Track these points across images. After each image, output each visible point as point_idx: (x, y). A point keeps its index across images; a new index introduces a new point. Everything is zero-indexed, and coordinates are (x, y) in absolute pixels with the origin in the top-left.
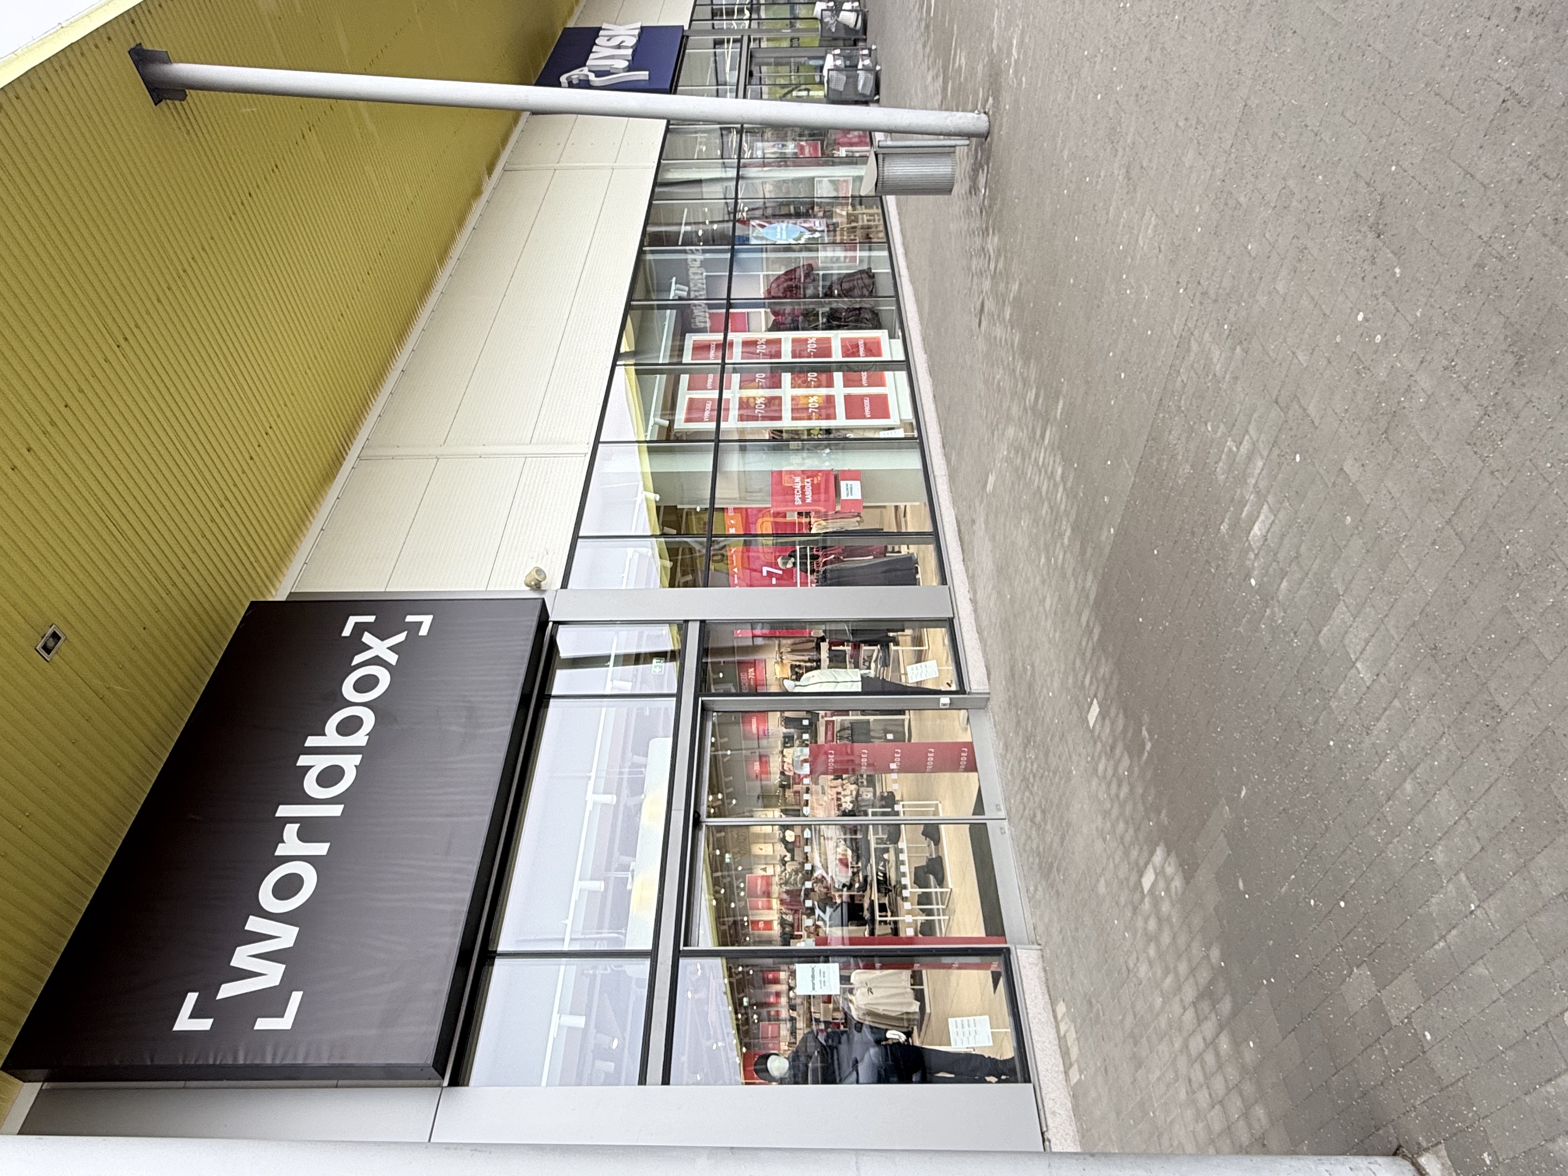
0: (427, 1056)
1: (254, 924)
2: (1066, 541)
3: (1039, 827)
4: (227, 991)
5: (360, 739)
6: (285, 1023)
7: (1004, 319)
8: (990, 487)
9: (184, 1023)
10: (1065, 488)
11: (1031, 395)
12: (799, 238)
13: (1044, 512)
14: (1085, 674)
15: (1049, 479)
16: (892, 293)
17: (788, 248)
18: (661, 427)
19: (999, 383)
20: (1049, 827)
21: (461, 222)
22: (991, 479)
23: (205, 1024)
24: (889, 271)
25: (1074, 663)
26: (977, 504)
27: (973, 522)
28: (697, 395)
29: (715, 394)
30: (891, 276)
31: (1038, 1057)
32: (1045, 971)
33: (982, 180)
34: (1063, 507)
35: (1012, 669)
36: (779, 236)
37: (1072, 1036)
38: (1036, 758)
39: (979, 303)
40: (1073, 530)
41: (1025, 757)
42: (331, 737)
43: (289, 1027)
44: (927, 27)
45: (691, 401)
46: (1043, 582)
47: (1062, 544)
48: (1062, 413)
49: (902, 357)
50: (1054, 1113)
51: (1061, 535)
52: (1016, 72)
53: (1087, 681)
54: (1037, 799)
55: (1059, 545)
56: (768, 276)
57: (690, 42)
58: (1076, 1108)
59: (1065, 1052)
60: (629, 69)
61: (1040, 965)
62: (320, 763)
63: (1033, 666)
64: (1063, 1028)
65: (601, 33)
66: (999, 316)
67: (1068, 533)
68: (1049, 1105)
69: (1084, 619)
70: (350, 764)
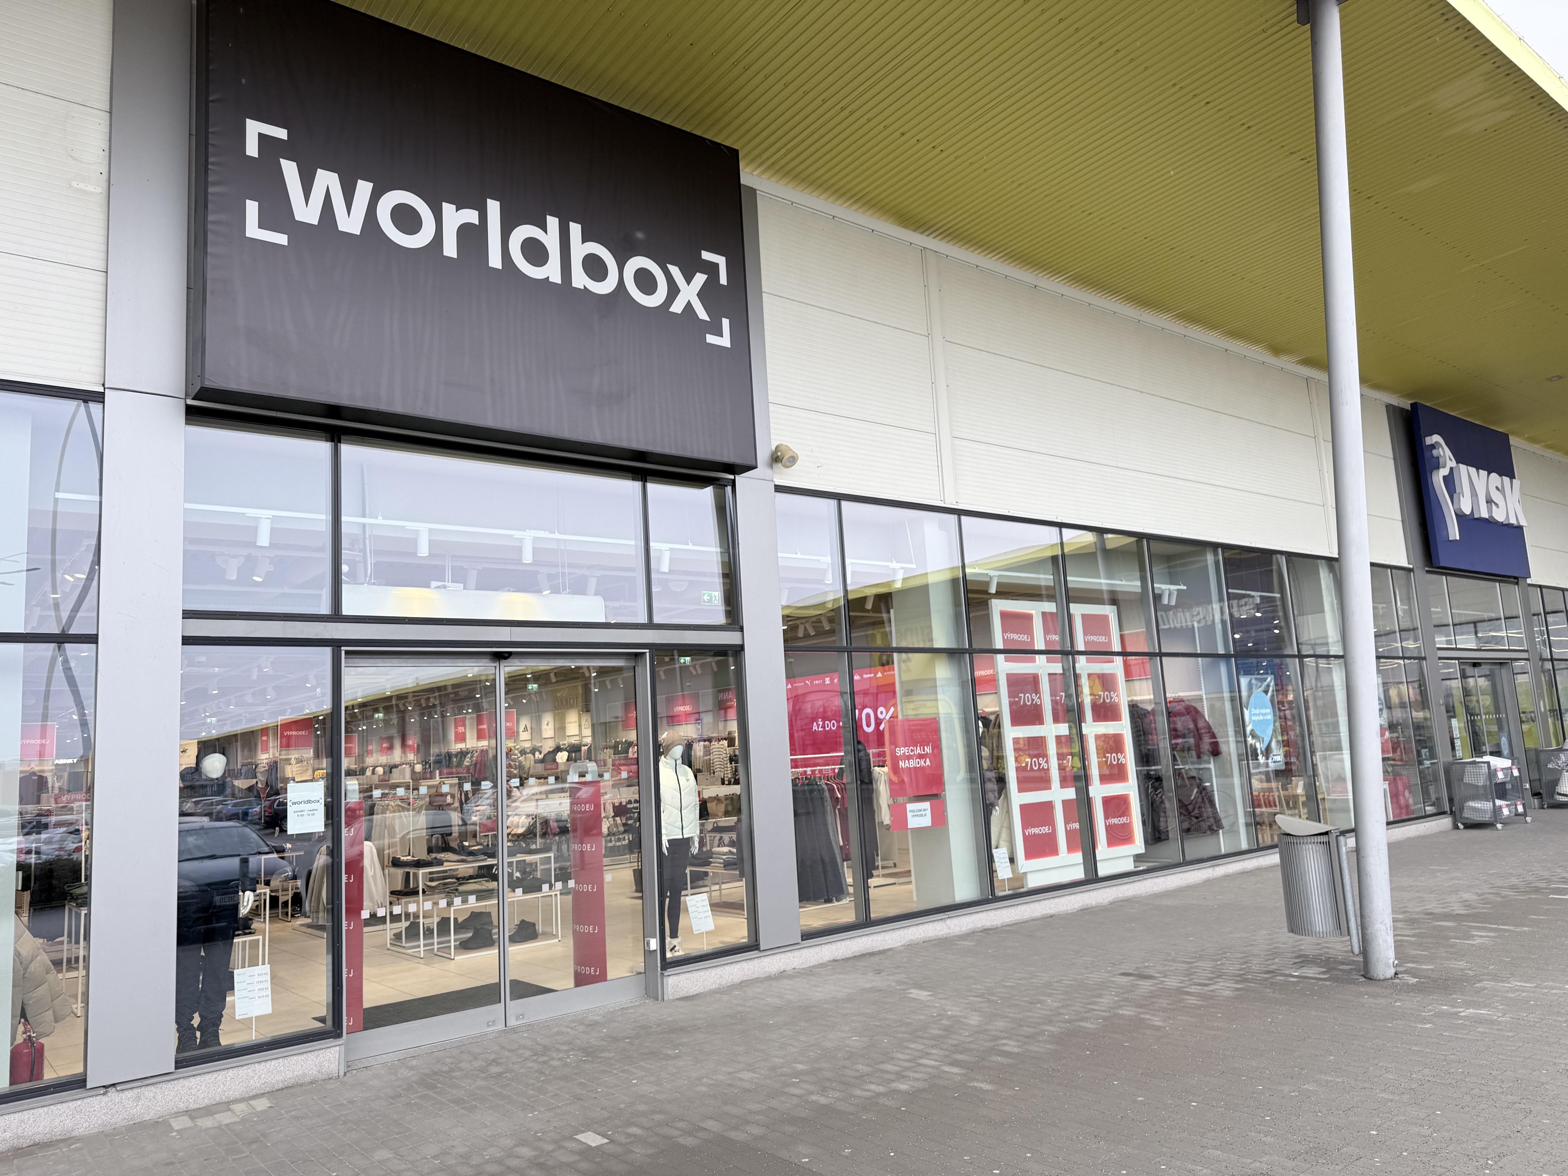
0: (216, 380)
1: (364, 189)
2: (814, 1098)
3: (482, 1070)
4: (290, 169)
5: (580, 279)
6: (253, 230)
7: (1120, 1007)
8: (915, 993)
9: (254, 129)
10: (879, 1094)
11: (1011, 1046)
12: (1254, 736)
13: (860, 1067)
14: (643, 1128)
15: (897, 1073)
16: (1188, 858)
17: (1240, 723)
18: (988, 584)
19: (1040, 1002)
20: (480, 1083)
21: (1235, 334)
22: (922, 995)
23: (252, 149)
24: (1223, 851)
25: (660, 1112)
26: (898, 977)
27: (879, 972)
28: (1038, 624)
29: (1040, 645)
30: (1214, 853)
31: (207, 1077)
32: (312, 1083)
33: (1311, 971)
34: (858, 1092)
35: (683, 1029)
36: (1254, 711)
37: (225, 1118)
38: (566, 1065)
39: (1151, 972)
40: (824, 1106)
41: (573, 1049)
42: (580, 249)
43: (248, 234)
44: (1537, 890)
45: (1028, 618)
46: (773, 1069)
47: (812, 1093)
48: (976, 1088)
49: (1102, 871)
50: (138, 1098)
51: (823, 1090)
52: (1441, 1015)
53: (634, 1130)
54: (516, 1067)
55: (811, 1088)
56: (1201, 699)
57: (1511, 586)
58: (142, 1126)
59: (209, 1110)
60: (1460, 516)
61: (320, 1076)
62: (551, 239)
63: (677, 1057)
64: (239, 1108)
65: (1506, 480)
66: (1126, 1000)
67: (823, 1100)
68: (149, 1092)
69: (711, 1125)
70: (552, 271)
